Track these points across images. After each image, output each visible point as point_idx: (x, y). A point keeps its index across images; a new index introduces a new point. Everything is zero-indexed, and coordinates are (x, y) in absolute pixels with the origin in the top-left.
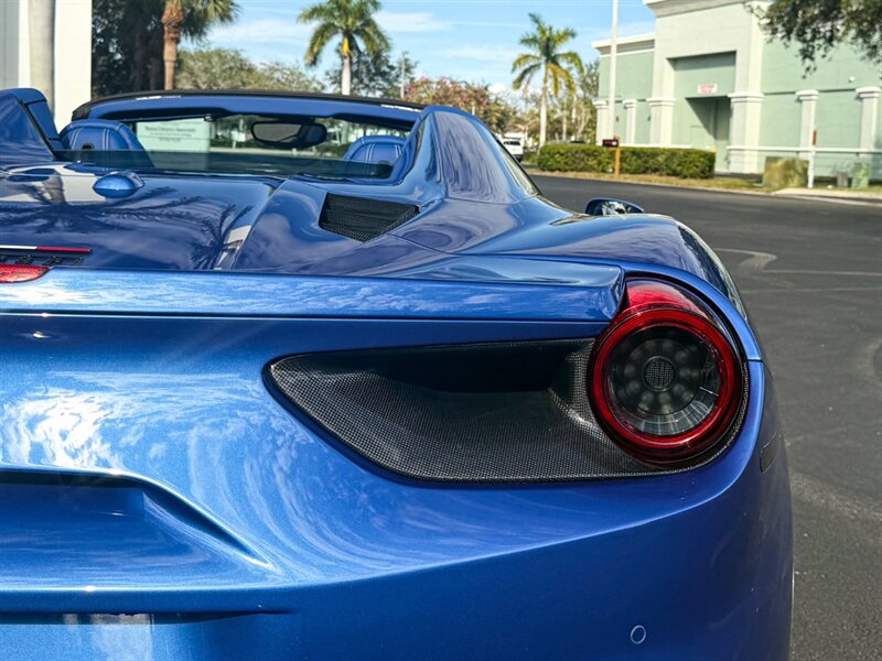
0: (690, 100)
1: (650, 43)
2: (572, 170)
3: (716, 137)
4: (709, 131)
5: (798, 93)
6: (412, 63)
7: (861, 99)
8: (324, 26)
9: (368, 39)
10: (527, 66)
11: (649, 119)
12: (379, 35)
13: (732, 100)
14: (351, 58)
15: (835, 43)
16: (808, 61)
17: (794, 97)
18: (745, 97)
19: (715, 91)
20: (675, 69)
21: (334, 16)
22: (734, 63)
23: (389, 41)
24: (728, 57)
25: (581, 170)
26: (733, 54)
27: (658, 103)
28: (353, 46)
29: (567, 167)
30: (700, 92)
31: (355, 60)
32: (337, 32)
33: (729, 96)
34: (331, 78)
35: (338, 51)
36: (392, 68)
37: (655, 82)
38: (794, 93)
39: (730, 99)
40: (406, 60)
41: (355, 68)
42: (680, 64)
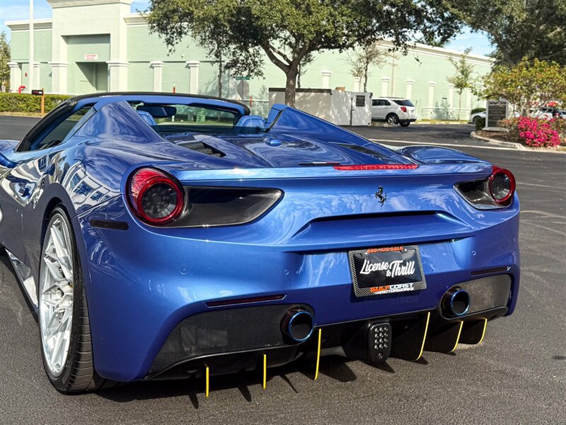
0: (78, 63)
1: (49, 25)
2: (7, 111)
3: (97, 88)
4: (92, 84)
5: (151, 63)
7: (189, 68)
11: (51, 75)
13: (109, 65)
15: (183, 35)
16: (170, 46)
17: (149, 65)
18: (118, 63)
19: (96, 59)
20: (67, 43)
22: (109, 41)
24: (105, 38)
25: (13, 111)
26: (108, 35)
27: (57, 65)
29: (3, 109)
30: (85, 59)
33: (107, 62)
37: (54, 51)
38: (148, 62)
39: (107, 64)
42: (71, 40)
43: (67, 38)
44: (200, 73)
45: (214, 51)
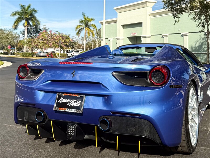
0: (128, 38)
1: (116, 21)
5: (162, 35)
6: (47, 28)
8: (19, 17)
9: (33, 21)
10: (80, 29)
11: (116, 43)
12: (36, 20)
13: (142, 37)
14: (27, 27)
17: (161, 36)
18: (146, 36)
19: (136, 35)
20: (124, 28)
21: (22, 15)
22: (142, 26)
23: (40, 22)
24: (140, 24)
26: (141, 23)
27: (119, 39)
28: (28, 23)
30: (131, 35)
31: (29, 27)
32: (24, 19)
33: (141, 36)
34: (22, 33)
35: (23, 25)
36: (41, 30)
37: (118, 32)
38: (161, 35)
39: (141, 37)
40: (45, 28)
41: (29, 30)
43: (124, 26)
44: (189, 39)
45: (202, 23)
